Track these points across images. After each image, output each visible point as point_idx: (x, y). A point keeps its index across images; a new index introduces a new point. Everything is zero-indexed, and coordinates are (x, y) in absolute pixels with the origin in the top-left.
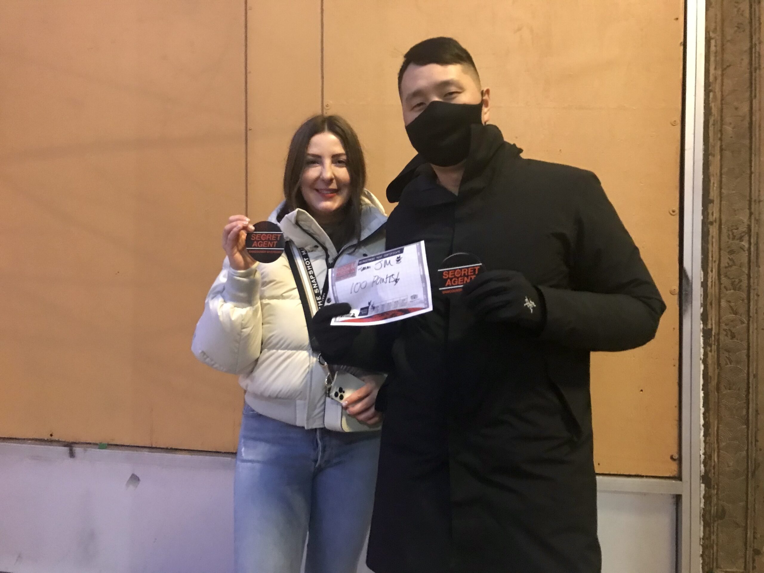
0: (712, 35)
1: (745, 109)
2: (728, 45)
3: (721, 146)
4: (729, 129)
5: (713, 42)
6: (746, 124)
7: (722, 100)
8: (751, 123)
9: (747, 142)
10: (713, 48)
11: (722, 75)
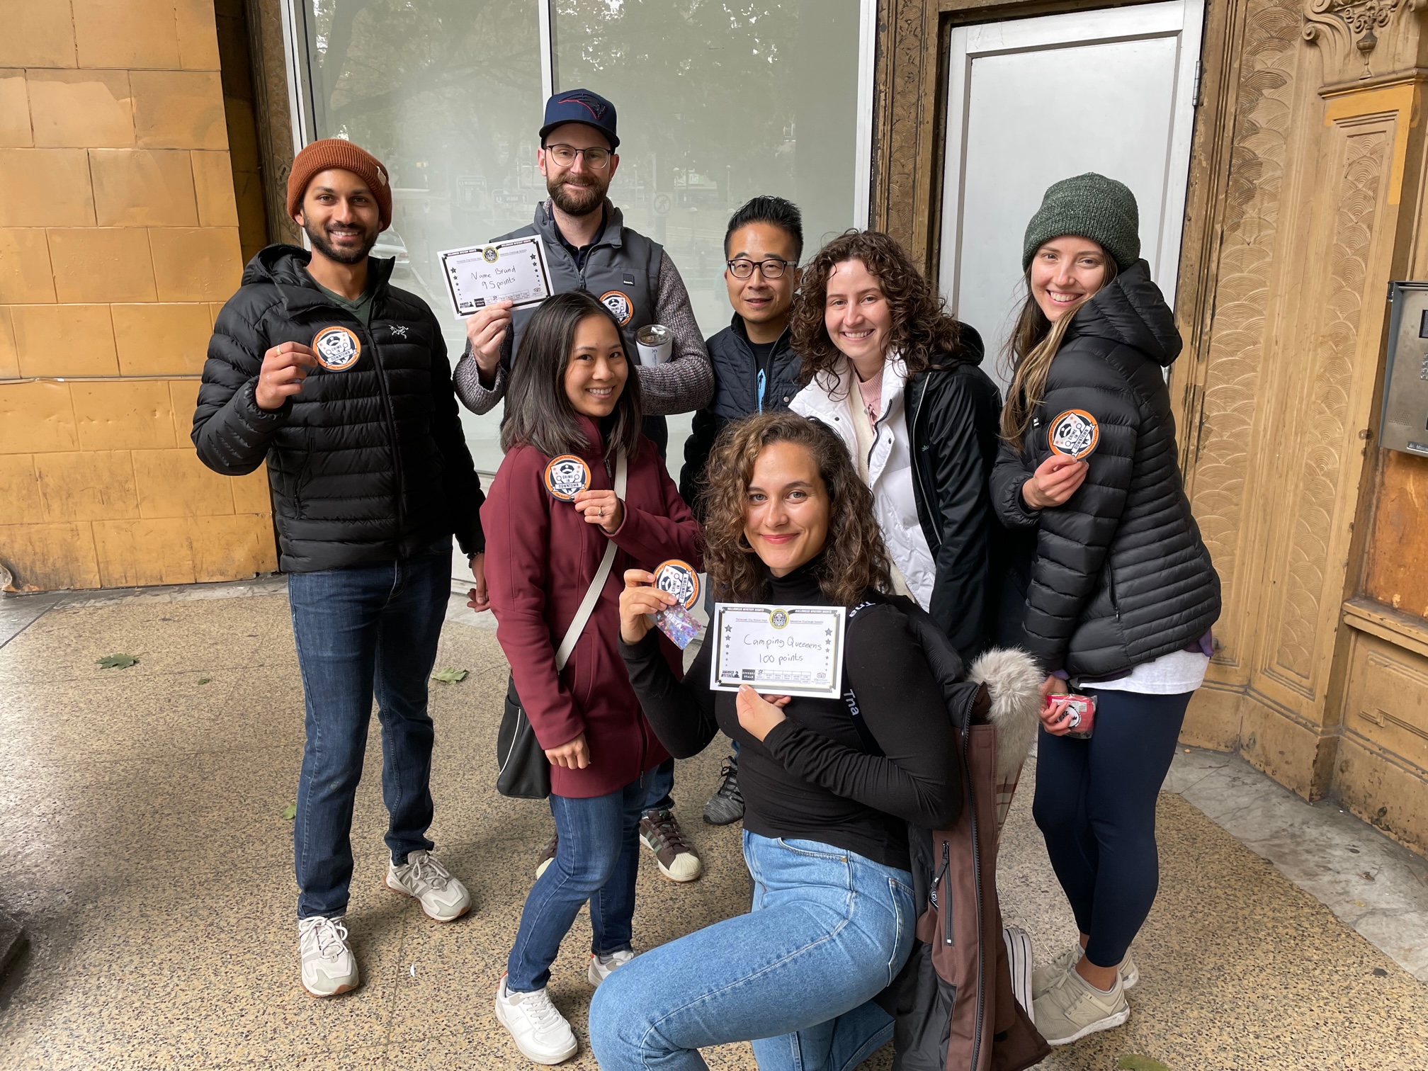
0: (882, 88)
1: (911, 166)
2: (898, 97)
3: (888, 204)
4: (895, 187)
5: (883, 95)
6: (911, 181)
7: (890, 157)
8: (914, 182)
9: (911, 201)
10: (882, 103)
11: (891, 130)
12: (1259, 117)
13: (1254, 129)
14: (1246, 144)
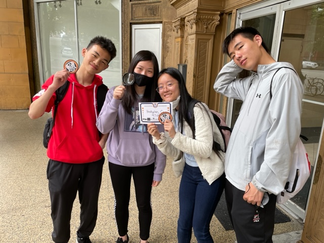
12: (169, 41)
13: (168, 43)
14: (168, 44)
